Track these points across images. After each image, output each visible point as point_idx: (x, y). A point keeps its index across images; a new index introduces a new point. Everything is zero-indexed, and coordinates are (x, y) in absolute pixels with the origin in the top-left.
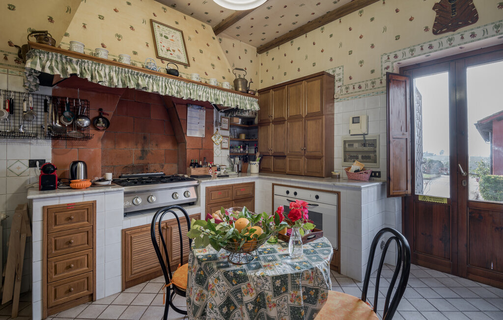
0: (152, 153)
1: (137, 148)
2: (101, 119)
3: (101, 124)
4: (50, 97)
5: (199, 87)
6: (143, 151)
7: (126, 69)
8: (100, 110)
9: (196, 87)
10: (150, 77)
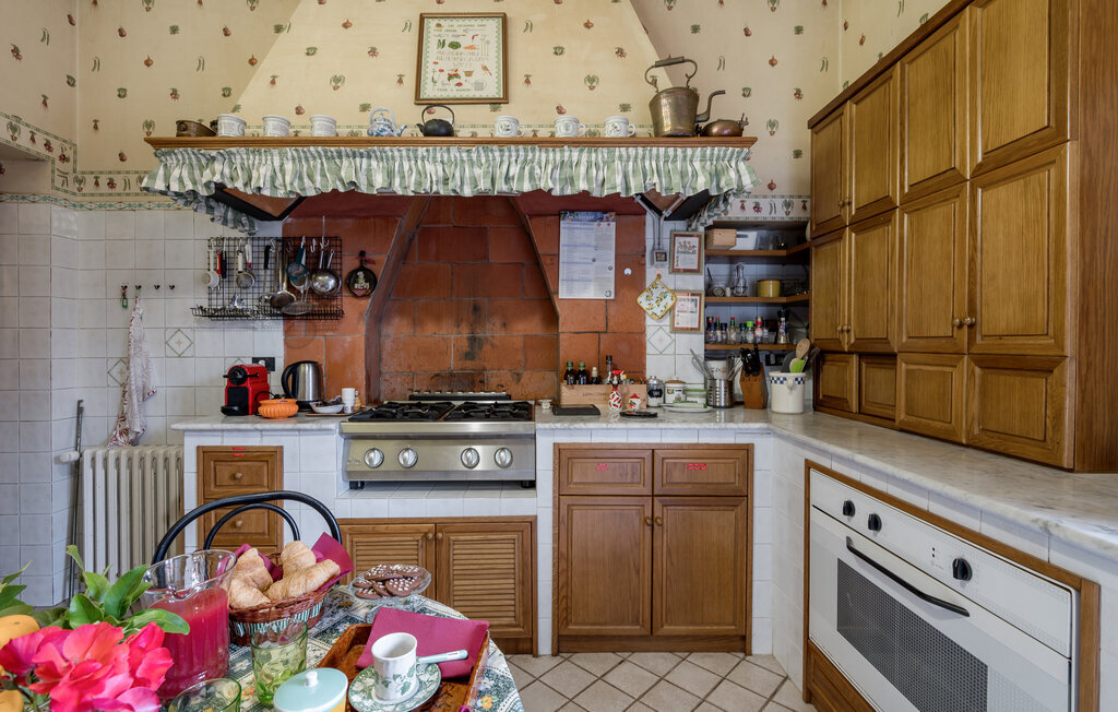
0: (493, 345)
1: (459, 333)
2: (361, 274)
3: (362, 284)
5: (507, 154)
6: (473, 340)
8: (362, 254)
9: (497, 154)
10: (369, 157)
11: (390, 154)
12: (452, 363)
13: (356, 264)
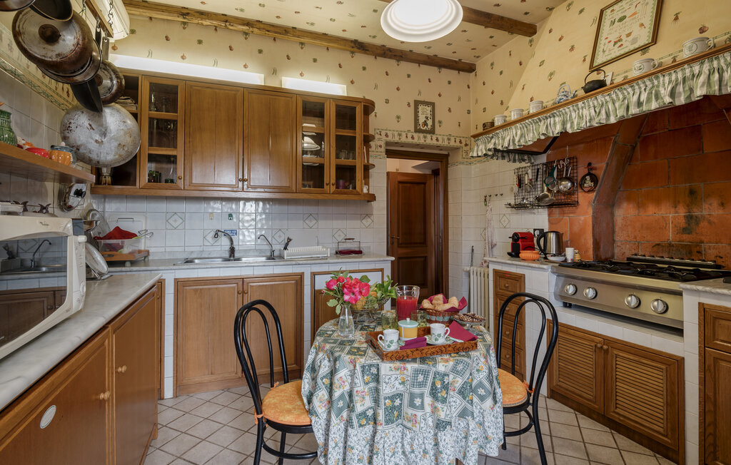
0: (710, 222)
1: (676, 212)
2: (588, 178)
3: (588, 184)
4: (543, 164)
5: (637, 87)
6: (689, 218)
7: (530, 120)
8: (590, 164)
9: (630, 90)
10: (554, 117)
11: (564, 111)
12: (670, 235)
13: (586, 171)
